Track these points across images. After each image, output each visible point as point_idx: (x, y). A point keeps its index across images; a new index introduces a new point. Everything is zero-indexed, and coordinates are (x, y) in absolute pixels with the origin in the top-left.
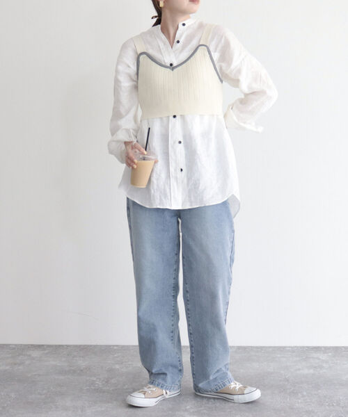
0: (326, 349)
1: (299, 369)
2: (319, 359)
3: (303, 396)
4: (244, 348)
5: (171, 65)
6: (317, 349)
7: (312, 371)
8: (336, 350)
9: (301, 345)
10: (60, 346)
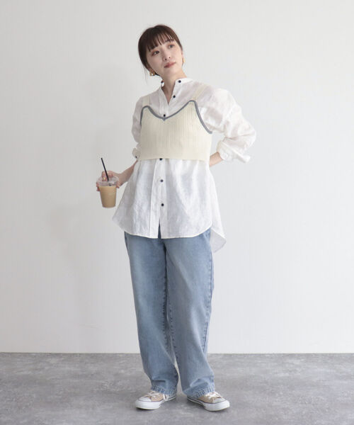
0: (299, 356)
1: (277, 373)
2: (293, 364)
3: (280, 396)
4: (230, 355)
5: (164, 115)
6: (291, 356)
7: (287, 374)
8: (308, 356)
9: (279, 352)
10: (74, 354)
